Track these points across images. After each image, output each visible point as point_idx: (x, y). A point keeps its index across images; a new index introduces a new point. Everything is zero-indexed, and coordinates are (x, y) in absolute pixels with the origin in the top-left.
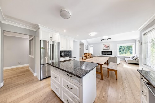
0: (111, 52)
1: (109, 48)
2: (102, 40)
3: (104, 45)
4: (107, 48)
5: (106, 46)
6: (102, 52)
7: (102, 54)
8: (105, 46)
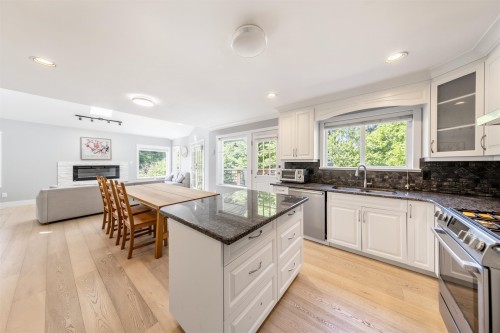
0: (117, 167)
1: (108, 154)
2: (80, 117)
3: (85, 141)
4: (99, 155)
5: (97, 146)
6: (76, 169)
7: (76, 178)
8: (92, 145)
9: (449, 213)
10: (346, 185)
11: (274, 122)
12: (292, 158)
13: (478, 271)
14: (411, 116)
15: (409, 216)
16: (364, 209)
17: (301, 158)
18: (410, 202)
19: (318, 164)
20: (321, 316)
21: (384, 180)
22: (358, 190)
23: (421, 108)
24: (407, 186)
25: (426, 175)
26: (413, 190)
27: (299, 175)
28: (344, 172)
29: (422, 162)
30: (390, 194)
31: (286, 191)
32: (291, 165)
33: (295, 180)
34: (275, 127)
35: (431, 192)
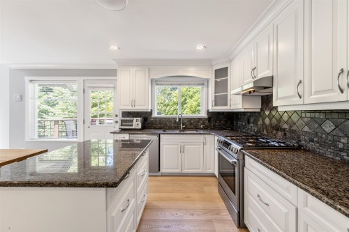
9: (223, 139)
10: (170, 128)
11: (113, 73)
12: (129, 108)
13: (235, 163)
14: (203, 84)
15: (204, 144)
16: (183, 144)
17: (139, 108)
18: (205, 136)
19: (151, 113)
20: (166, 224)
21: (191, 124)
22: (178, 132)
23: (208, 80)
24: (202, 126)
25: (209, 119)
26: (204, 129)
27: (137, 123)
28: (169, 119)
29: (208, 112)
30: (195, 132)
31: (126, 137)
32: (128, 114)
33: (134, 127)
34: (114, 78)
35: (211, 129)
